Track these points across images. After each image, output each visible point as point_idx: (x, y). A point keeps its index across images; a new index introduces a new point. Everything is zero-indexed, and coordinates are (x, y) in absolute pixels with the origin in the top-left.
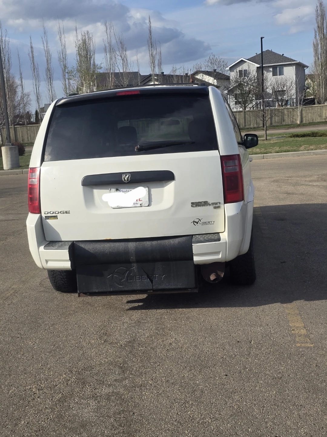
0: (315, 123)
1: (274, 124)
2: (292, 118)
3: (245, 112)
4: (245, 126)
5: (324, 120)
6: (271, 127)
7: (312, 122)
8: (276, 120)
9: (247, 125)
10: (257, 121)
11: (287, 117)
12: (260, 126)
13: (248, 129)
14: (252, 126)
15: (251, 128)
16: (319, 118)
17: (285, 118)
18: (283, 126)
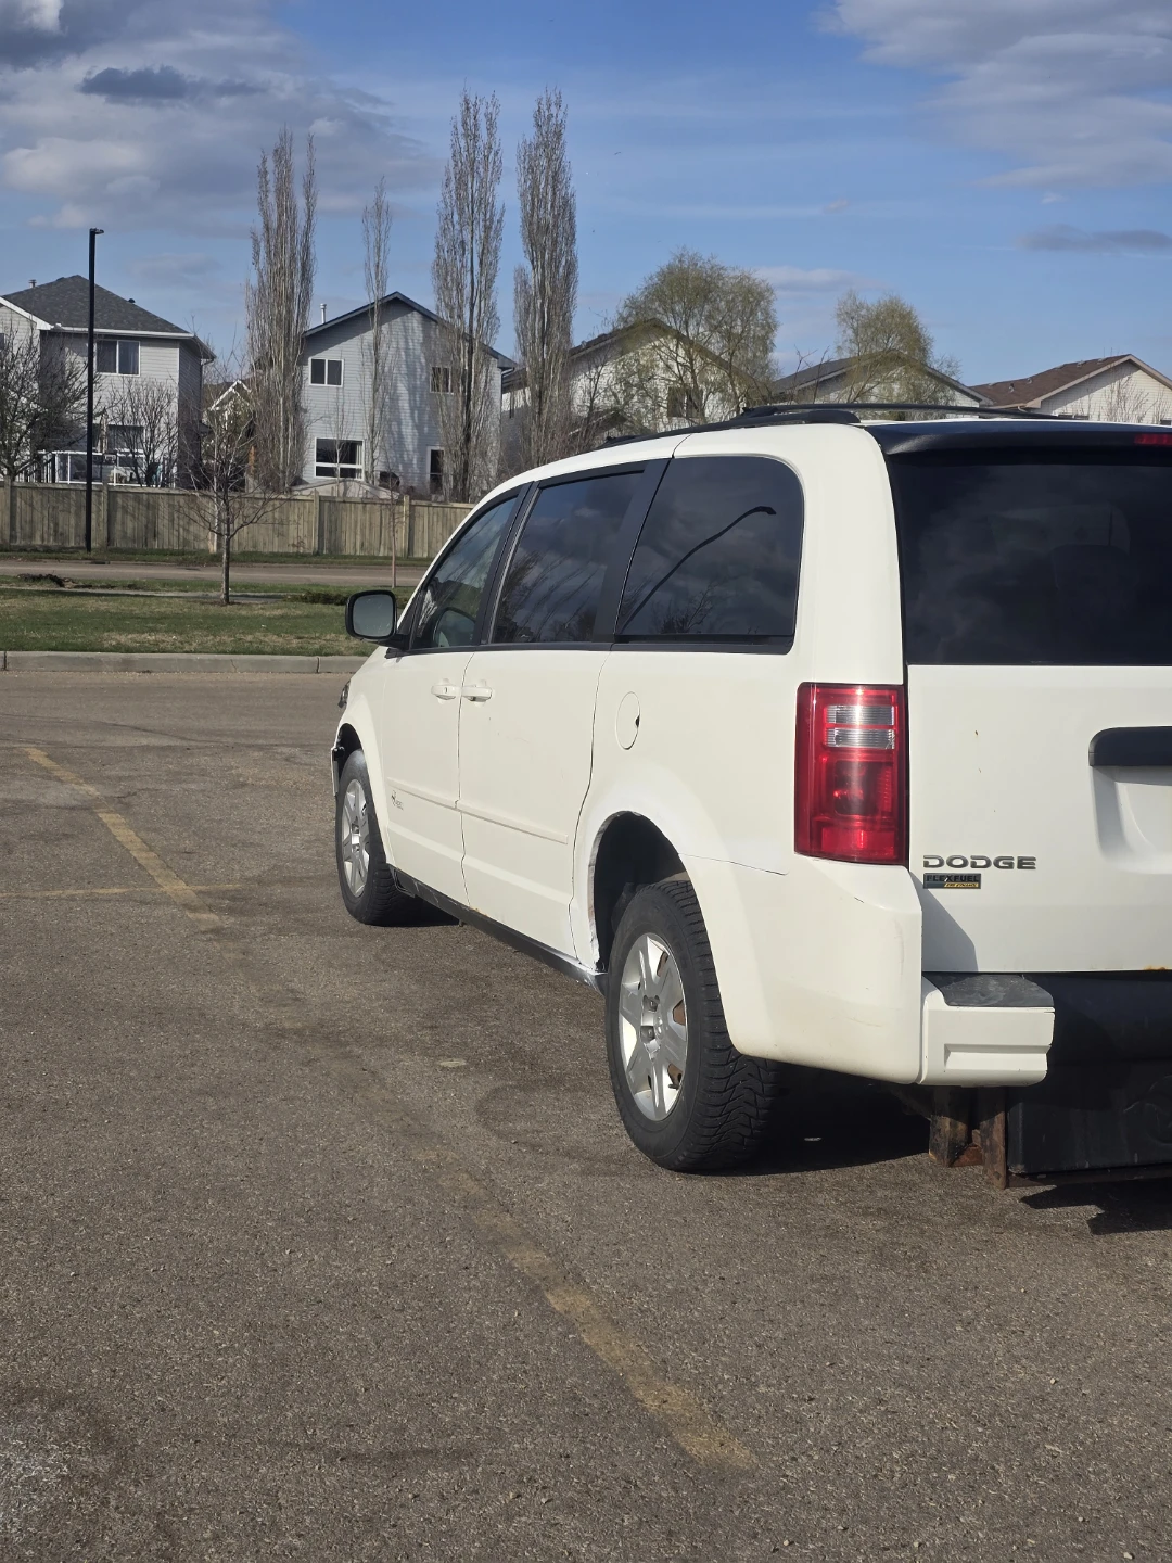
0: (261, 554)
1: (119, 544)
2: (184, 529)
3: (13, 488)
4: (13, 537)
5: (291, 550)
6: (111, 551)
7: (251, 550)
8: (129, 531)
9: (19, 535)
10: (56, 525)
11: (166, 522)
12: (67, 545)
13: (22, 549)
14: (38, 541)
15: (36, 550)
16: (276, 540)
17: (161, 527)
18: (152, 552)
